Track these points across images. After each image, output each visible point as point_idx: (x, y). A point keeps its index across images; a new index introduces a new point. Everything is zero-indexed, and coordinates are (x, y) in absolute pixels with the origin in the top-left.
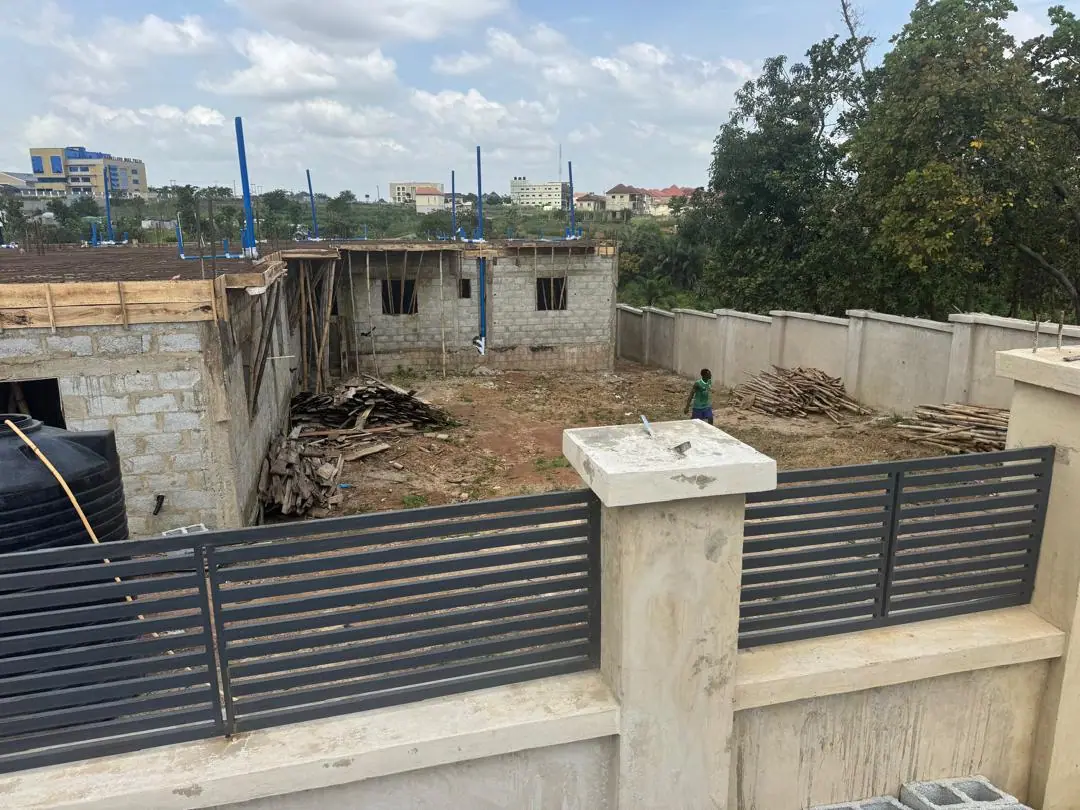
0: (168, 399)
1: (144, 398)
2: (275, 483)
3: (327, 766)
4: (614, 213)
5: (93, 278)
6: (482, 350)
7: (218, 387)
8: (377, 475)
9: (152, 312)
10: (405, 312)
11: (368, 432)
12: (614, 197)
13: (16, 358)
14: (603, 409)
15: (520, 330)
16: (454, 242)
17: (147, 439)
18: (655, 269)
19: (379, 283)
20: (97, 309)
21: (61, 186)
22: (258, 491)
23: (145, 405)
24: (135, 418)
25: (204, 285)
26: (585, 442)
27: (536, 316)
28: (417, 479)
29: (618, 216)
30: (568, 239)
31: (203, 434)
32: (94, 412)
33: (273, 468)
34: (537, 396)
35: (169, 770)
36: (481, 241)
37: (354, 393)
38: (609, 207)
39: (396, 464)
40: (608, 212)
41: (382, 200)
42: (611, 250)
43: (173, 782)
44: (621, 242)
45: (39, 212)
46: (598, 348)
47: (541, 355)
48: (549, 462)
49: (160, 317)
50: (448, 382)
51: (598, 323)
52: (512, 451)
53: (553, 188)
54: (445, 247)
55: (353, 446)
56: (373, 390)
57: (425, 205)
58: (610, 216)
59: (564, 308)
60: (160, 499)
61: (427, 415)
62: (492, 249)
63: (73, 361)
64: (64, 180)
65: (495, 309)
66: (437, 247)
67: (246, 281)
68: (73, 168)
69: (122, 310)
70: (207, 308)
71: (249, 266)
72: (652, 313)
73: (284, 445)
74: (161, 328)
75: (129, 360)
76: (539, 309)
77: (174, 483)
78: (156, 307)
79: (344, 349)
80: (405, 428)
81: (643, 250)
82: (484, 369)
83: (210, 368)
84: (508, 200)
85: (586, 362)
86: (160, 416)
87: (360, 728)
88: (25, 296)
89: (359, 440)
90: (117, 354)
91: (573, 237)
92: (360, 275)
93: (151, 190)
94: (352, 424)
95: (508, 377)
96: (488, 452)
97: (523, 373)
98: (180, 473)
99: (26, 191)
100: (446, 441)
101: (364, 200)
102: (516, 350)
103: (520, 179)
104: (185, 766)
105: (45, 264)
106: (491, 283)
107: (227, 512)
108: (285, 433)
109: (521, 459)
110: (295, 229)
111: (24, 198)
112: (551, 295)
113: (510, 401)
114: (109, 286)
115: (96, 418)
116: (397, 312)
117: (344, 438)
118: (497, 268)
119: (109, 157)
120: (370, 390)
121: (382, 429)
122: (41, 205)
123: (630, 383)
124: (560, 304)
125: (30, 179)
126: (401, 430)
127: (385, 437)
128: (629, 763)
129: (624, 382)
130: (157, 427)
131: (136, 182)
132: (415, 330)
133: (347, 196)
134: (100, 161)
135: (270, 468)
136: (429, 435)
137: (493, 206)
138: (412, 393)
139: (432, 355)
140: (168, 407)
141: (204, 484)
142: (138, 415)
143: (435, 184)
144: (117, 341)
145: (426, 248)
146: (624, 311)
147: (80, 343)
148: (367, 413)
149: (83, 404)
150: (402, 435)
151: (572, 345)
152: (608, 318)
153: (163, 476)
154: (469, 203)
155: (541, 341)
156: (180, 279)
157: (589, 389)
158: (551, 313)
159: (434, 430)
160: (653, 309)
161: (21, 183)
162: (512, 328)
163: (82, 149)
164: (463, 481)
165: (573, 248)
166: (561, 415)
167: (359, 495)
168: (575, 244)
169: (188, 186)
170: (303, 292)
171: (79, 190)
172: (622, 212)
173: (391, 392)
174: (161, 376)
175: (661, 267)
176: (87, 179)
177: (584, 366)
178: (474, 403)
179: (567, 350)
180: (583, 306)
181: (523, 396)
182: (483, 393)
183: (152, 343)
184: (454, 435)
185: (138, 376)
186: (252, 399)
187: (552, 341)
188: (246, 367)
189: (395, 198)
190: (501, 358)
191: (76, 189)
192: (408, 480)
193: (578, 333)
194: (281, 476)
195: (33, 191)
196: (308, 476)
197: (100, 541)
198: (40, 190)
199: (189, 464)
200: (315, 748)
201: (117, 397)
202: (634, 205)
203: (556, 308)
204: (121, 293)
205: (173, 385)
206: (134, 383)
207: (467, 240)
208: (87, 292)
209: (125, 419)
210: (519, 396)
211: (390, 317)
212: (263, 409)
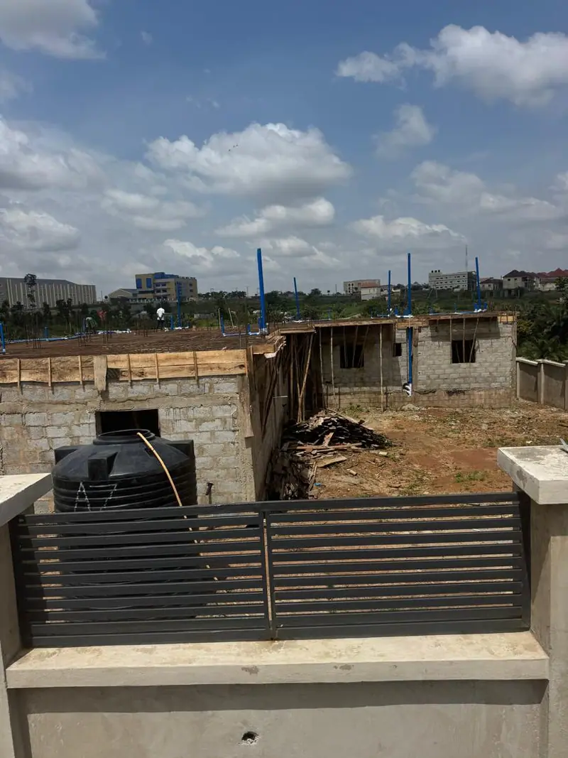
0: (218, 422)
1: (204, 421)
2: (275, 479)
3: (336, 667)
4: (510, 291)
5: (178, 349)
6: (410, 392)
7: (246, 414)
8: (339, 478)
9: (211, 369)
10: (355, 367)
11: (332, 448)
12: (509, 280)
13: (137, 397)
14: (506, 438)
15: (439, 378)
16: (389, 318)
17: (205, 447)
18: (545, 330)
19: (338, 348)
20: (182, 367)
21: (150, 296)
22: (265, 484)
23: (205, 426)
24: (198, 434)
25: (241, 353)
26: (517, 457)
27: (451, 368)
28: (366, 483)
29: (513, 293)
30: (475, 311)
31: (236, 445)
32: (177, 430)
33: (274, 470)
34: (453, 427)
35: (239, 655)
36: (410, 316)
37: (323, 421)
38: (505, 287)
39: (352, 472)
40: (505, 290)
41: (338, 293)
42: (510, 319)
43: (241, 662)
44: (519, 312)
45: (139, 312)
46: (501, 392)
47: (454, 396)
48: (466, 477)
49: (216, 372)
50: (384, 415)
51: (501, 372)
52: (435, 465)
53: (461, 277)
54: (384, 322)
55: (323, 457)
56: (335, 420)
57: (368, 294)
58: (506, 294)
59: (473, 361)
60: (210, 485)
61: (372, 438)
62: (418, 321)
63: (167, 398)
64: (153, 292)
65: (420, 363)
66: (379, 322)
67: (264, 350)
68: (158, 285)
69: (195, 368)
70: (242, 366)
71: (262, 340)
72: (545, 364)
73: (280, 454)
74: (216, 379)
75: (197, 398)
76: (453, 363)
77: (218, 476)
78: (213, 366)
79: (314, 392)
80: (357, 446)
81: (535, 317)
82: (411, 406)
83: (243, 403)
84: (427, 287)
85: (492, 402)
86: (212, 433)
87: (356, 646)
88: (145, 361)
89: (326, 453)
90: (190, 395)
91: (480, 310)
92: (326, 344)
93: (200, 295)
94: (321, 442)
95: (429, 412)
96: (417, 467)
97: (440, 409)
98: (222, 469)
99: (132, 300)
100: (386, 456)
101: (327, 293)
102: (436, 393)
103: (436, 271)
104: (248, 653)
105: (151, 342)
106: (416, 346)
107: (248, 495)
108: (279, 447)
109: (443, 473)
110: (283, 315)
111: (131, 304)
112: (463, 352)
113: (432, 430)
114: (188, 354)
115: (177, 433)
116: (349, 367)
117: (315, 451)
118: (421, 335)
119: (177, 277)
120: (333, 419)
121: (340, 447)
122: (139, 307)
123: (529, 418)
124: (470, 358)
125: (135, 292)
126: (354, 447)
127: (343, 451)
128: (557, 703)
129: (523, 417)
130: (211, 439)
131: (191, 291)
132: (362, 379)
133: (316, 292)
134: (172, 280)
135: (272, 469)
136: (373, 452)
137: (416, 291)
138: (362, 422)
139: (374, 396)
140: (217, 427)
141: (236, 477)
142: (200, 432)
143: (374, 280)
144: (190, 387)
145: (371, 323)
146: (522, 364)
147: (171, 387)
148: (331, 434)
149: (170, 425)
150: (354, 451)
151: (479, 389)
152: (509, 369)
153: (212, 471)
154: (399, 290)
155: (455, 386)
156: (227, 349)
157: (495, 423)
158: (463, 365)
159: (377, 448)
160: (546, 361)
161: (130, 295)
162: (432, 377)
163: (163, 273)
164: (399, 487)
165: (480, 318)
166: (473, 441)
167: (327, 491)
168: (482, 315)
169: (221, 292)
170: (292, 355)
171: (160, 298)
172: (516, 290)
173: (347, 421)
174: (215, 408)
175: (550, 330)
176: (165, 291)
177: (490, 405)
178: (405, 430)
179: (476, 392)
180: (489, 360)
181: (442, 427)
182: (412, 423)
183: (211, 388)
184: (391, 453)
185: (202, 408)
186: (264, 424)
187: (464, 387)
188: (261, 403)
189: (347, 291)
190: (425, 398)
191: (159, 298)
192: (361, 483)
193: (486, 380)
194: (279, 475)
195: (136, 299)
196: (295, 476)
197: (183, 505)
198: (140, 299)
199: (229, 464)
200: (327, 655)
201: (189, 421)
202: (526, 284)
203: (467, 361)
204: (195, 358)
205: (220, 414)
206: (200, 413)
207: (399, 316)
208: (176, 358)
209: (194, 434)
210: (439, 427)
211: (344, 370)
212: (269, 430)
